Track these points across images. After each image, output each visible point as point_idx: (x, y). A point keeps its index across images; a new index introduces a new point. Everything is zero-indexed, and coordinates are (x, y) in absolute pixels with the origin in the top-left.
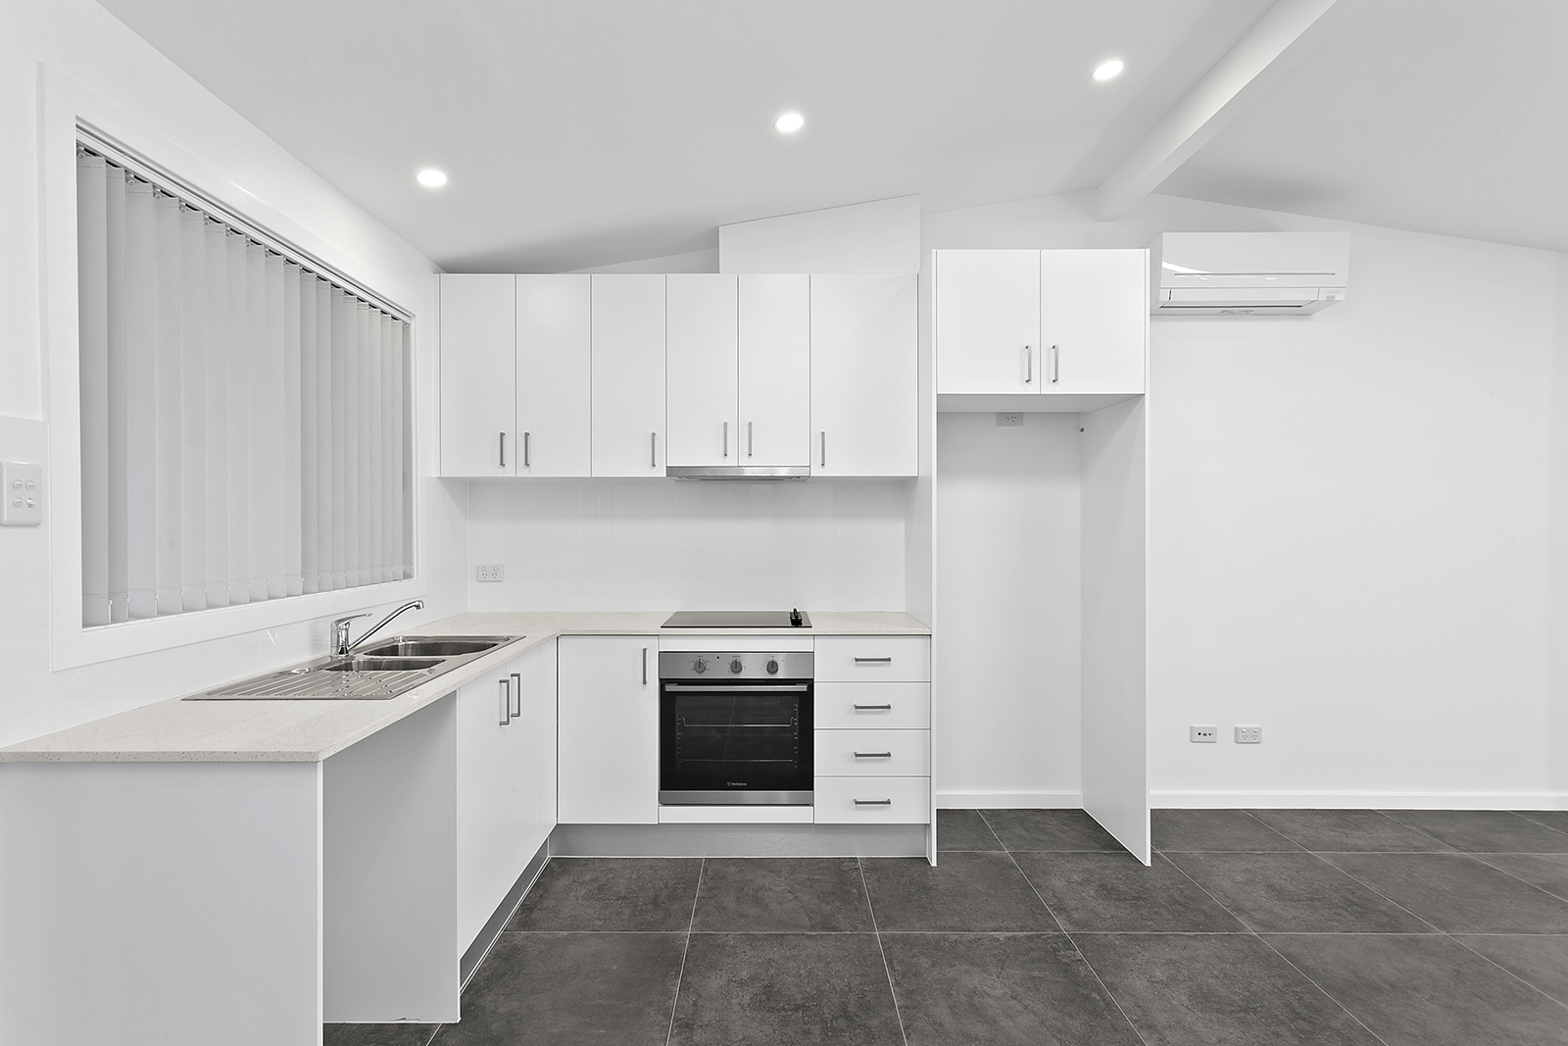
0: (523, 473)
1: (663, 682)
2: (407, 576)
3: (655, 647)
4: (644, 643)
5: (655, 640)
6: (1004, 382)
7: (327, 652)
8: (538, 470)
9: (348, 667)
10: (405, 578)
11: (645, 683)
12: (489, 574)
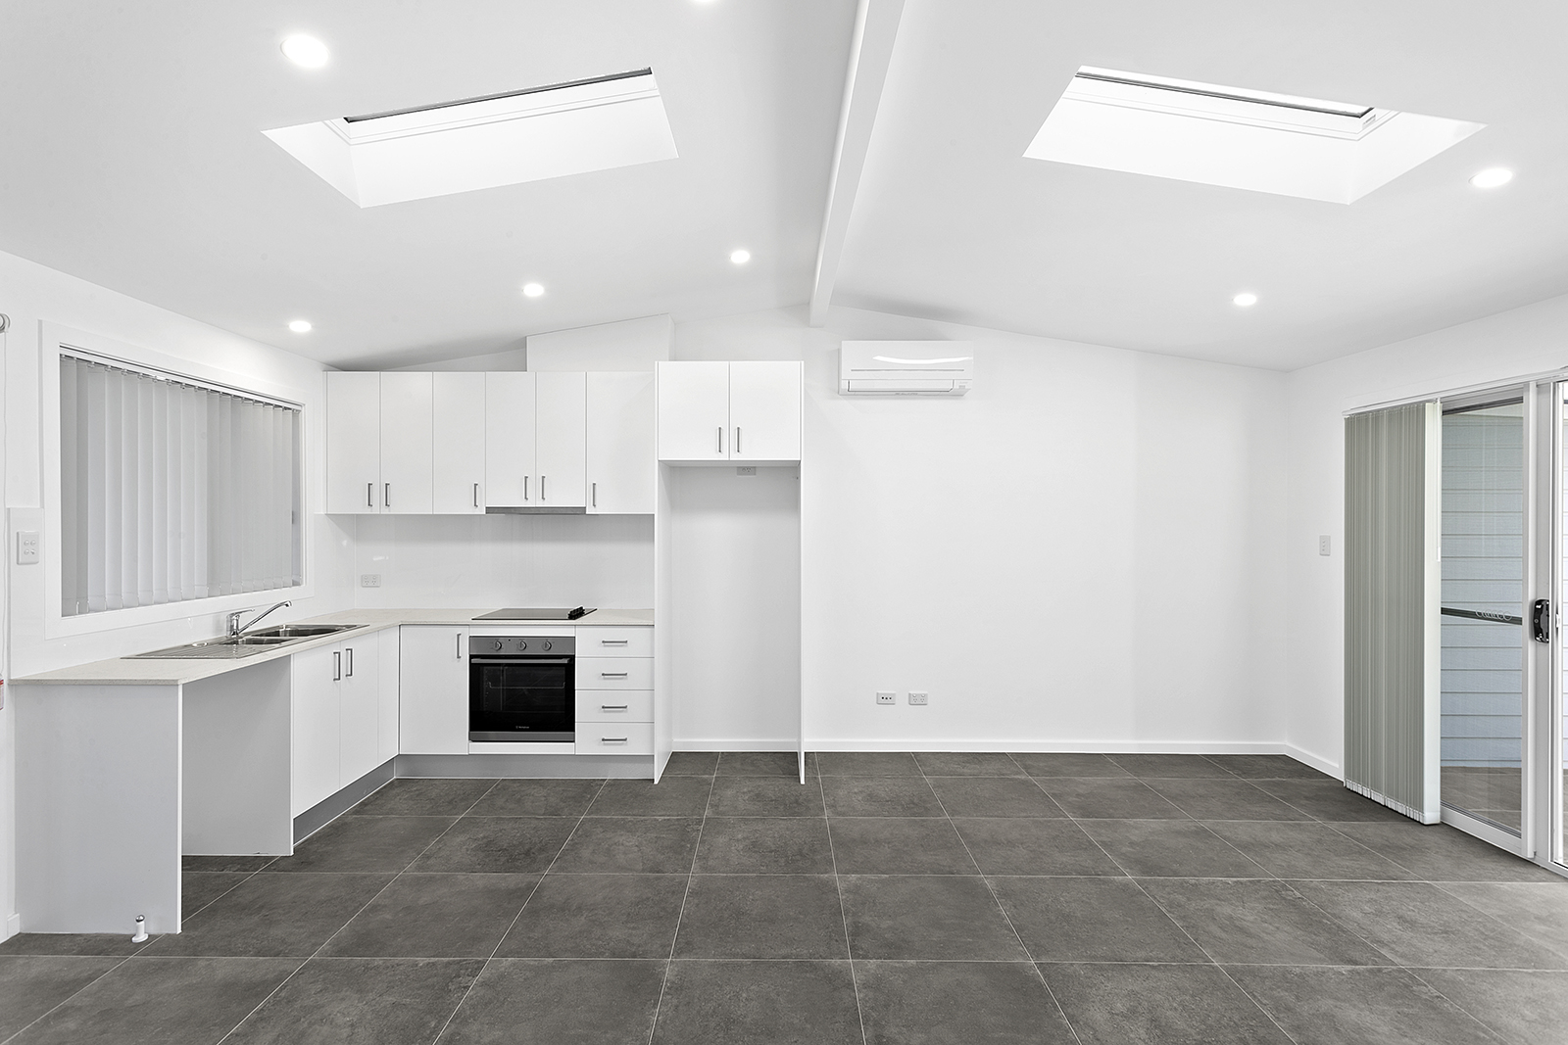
0: (385, 511)
1: (471, 657)
2: (295, 584)
3: (467, 633)
4: (459, 630)
5: (467, 628)
6: (703, 451)
7: (225, 634)
8: (395, 510)
9: (236, 643)
10: (294, 585)
11: (459, 657)
12: (370, 581)
